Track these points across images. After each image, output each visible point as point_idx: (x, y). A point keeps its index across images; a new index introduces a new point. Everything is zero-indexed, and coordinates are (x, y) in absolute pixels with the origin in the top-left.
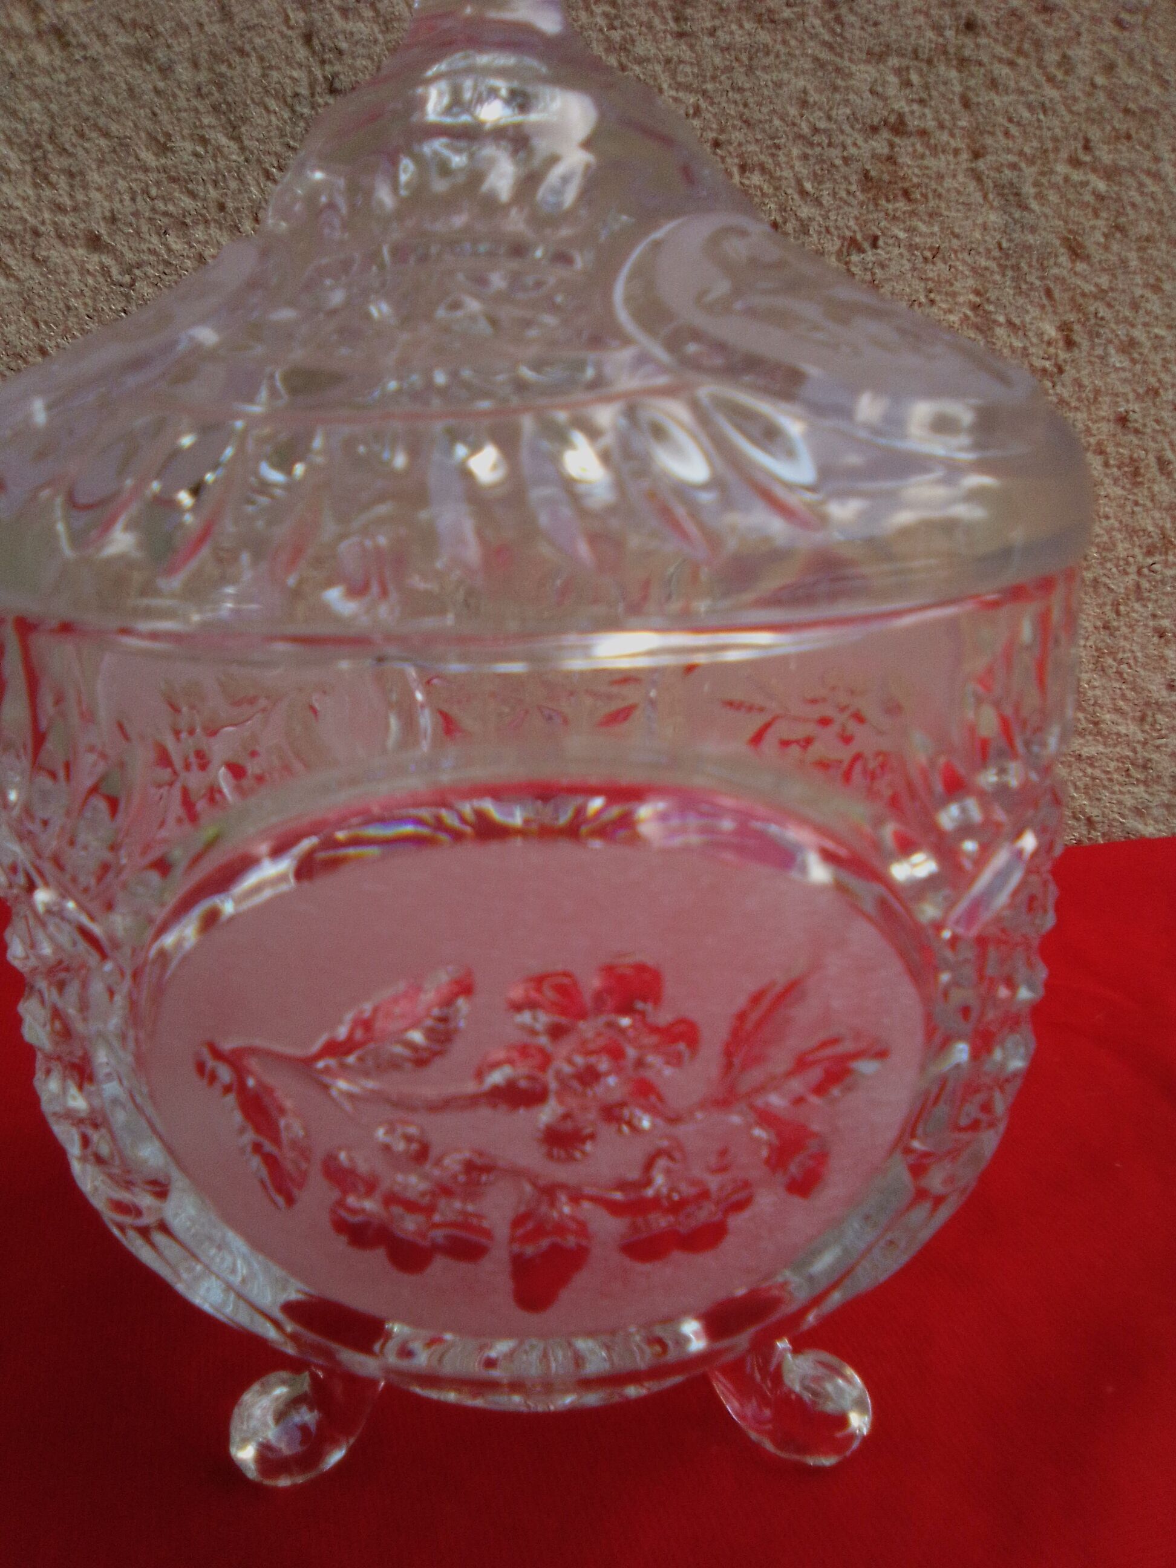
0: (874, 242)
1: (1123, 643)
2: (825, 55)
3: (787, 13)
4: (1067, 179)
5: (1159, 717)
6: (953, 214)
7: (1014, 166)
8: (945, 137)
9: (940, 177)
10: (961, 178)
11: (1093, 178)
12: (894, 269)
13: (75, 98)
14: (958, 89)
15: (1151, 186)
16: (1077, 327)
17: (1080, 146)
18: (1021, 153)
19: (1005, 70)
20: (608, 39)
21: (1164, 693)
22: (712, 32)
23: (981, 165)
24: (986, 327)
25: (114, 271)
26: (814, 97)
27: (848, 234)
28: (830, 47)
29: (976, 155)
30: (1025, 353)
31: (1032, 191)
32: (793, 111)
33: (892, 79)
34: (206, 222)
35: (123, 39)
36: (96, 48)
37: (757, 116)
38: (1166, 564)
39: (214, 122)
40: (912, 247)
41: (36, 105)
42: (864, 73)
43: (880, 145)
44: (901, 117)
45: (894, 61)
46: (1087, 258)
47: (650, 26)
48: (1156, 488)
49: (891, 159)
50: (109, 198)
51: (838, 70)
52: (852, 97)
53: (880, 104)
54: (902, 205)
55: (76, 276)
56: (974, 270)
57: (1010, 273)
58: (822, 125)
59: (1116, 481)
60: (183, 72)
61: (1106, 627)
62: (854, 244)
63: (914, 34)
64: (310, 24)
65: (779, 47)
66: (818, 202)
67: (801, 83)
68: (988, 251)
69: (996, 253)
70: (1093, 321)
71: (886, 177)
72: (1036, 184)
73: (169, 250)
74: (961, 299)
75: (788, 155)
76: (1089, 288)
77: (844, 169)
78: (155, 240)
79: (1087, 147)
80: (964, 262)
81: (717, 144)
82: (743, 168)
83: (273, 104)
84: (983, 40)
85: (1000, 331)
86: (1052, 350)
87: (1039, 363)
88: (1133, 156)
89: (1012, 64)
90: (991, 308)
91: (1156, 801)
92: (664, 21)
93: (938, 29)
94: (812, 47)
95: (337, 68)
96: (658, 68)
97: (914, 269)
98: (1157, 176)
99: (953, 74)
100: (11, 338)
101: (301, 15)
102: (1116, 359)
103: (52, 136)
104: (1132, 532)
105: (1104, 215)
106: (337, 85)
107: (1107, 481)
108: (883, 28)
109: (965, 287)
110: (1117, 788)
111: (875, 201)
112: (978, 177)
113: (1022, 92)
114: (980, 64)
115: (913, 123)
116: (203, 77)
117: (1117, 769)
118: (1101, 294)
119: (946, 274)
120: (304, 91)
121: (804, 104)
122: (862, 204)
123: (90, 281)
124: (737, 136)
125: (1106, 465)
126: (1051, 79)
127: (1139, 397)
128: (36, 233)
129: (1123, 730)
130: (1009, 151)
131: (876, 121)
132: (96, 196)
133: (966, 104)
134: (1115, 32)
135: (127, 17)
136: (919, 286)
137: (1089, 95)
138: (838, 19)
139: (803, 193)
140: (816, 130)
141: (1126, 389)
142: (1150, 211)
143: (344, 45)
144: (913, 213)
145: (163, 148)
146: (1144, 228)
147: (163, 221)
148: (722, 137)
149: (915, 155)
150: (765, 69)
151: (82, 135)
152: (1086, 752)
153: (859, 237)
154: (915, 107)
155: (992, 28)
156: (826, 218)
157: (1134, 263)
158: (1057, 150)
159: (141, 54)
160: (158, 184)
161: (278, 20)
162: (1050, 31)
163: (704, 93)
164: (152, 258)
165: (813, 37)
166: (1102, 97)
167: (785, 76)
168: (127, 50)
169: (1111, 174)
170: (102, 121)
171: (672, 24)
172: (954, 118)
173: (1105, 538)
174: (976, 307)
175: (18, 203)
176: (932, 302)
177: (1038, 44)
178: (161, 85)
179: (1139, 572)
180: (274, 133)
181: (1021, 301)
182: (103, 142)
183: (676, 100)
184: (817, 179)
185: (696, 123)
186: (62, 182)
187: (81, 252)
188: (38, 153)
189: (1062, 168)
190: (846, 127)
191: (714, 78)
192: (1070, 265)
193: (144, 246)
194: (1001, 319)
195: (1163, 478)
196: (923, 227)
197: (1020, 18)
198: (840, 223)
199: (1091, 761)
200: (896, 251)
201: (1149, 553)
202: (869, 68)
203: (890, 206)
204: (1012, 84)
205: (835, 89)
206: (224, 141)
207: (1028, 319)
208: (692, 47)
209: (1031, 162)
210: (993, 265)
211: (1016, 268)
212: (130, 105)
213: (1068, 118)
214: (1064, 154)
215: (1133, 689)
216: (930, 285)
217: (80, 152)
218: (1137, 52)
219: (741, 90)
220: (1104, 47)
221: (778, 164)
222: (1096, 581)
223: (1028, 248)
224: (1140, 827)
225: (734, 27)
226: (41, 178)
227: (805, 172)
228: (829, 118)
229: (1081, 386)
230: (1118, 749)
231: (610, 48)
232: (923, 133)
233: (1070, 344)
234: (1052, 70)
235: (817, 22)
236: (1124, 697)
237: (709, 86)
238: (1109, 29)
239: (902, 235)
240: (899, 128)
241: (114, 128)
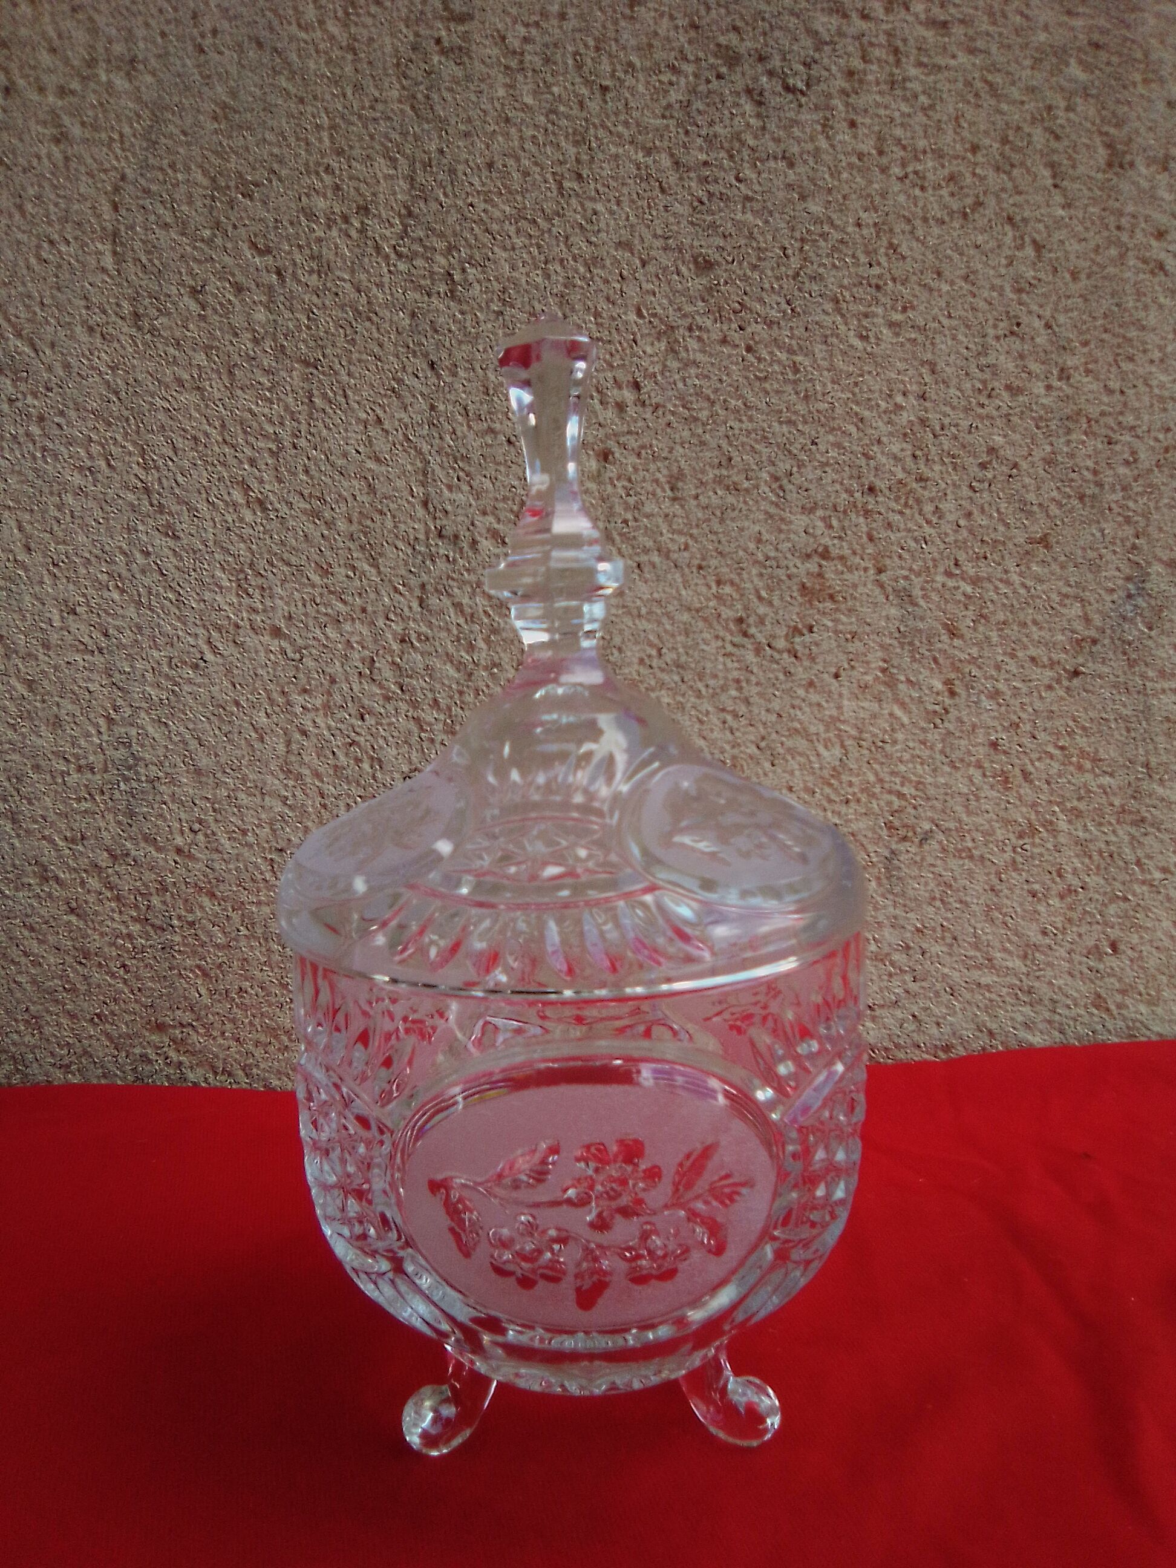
0: (811, 631)
1: (1005, 901)
2: (773, 510)
3: (746, 484)
4: (943, 586)
5: (1037, 955)
6: (864, 610)
7: (906, 578)
8: (857, 560)
9: (855, 586)
10: (870, 586)
11: (962, 584)
12: (825, 646)
13: (268, 541)
14: (865, 529)
15: (1004, 589)
16: (956, 682)
17: (952, 563)
18: (911, 570)
19: (897, 517)
20: (626, 503)
21: (1040, 937)
22: (696, 497)
23: (883, 577)
24: (891, 683)
25: (288, 651)
26: (766, 536)
27: (792, 624)
28: (777, 505)
29: (880, 571)
30: (920, 701)
31: (920, 593)
32: (752, 546)
33: (820, 524)
34: (353, 619)
35: (303, 505)
36: (284, 509)
37: (727, 550)
38: (1033, 845)
39: (361, 555)
40: (836, 632)
41: (242, 545)
42: (800, 521)
43: (812, 566)
44: (826, 549)
45: (820, 513)
46: (962, 637)
47: (654, 494)
48: (1022, 792)
49: (820, 575)
50: (287, 604)
51: (782, 520)
52: (792, 536)
53: (812, 540)
54: (829, 605)
55: (262, 654)
56: (881, 646)
57: (907, 647)
58: (772, 554)
59: (992, 787)
60: (342, 525)
61: (992, 890)
62: (796, 631)
63: (833, 495)
64: (427, 495)
65: (741, 505)
66: (770, 604)
67: (757, 528)
68: (891, 633)
69: (897, 635)
70: (968, 678)
71: (817, 587)
72: (923, 589)
73: (327, 638)
74: (873, 666)
75: (749, 573)
76: (964, 656)
77: (788, 582)
78: (318, 631)
79: (956, 565)
80: (874, 641)
81: (700, 567)
82: (719, 583)
83: (401, 545)
84: (880, 499)
85: (901, 686)
86: (940, 698)
87: (931, 707)
88: (990, 570)
89: (901, 513)
90: (895, 671)
91: (1041, 1018)
92: (664, 491)
93: (851, 493)
94: (764, 505)
95: (445, 522)
96: (660, 520)
97: (839, 646)
98: (1008, 583)
99: (861, 520)
100: (215, 694)
101: (421, 489)
102: (986, 704)
103: (251, 565)
104: (1007, 822)
105: (971, 608)
106: (444, 532)
107: (986, 787)
108: (812, 493)
109: (876, 659)
110: (1009, 1008)
111: (810, 602)
112: (882, 586)
113: (909, 531)
114: (880, 513)
115: (835, 552)
116: (354, 527)
117: (1009, 994)
118: (973, 660)
119: (862, 649)
120: (422, 537)
121: (759, 541)
122: (801, 604)
123: (272, 657)
124: (714, 563)
125: (984, 775)
126: (928, 522)
127: (1004, 728)
128: (238, 627)
129: (1010, 964)
130: (902, 568)
131: (809, 550)
132: (279, 602)
133: (871, 539)
134: (971, 494)
135: (306, 492)
136: (843, 657)
137: (956, 531)
138: (781, 487)
139: (760, 598)
140: (767, 558)
141: (996, 723)
142: (1004, 605)
143: (449, 508)
144: (837, 610)
145: (326, 572)
146: (1001, 617)
147: (323, 619)
148: (704, 563)
149: (837, 572)
150: (733, 520)
151: (272, 565)
152: (984, 980)
153: (800, 626)
154: (836, 541)
155: (887, 492)
156: (776, 613)
157: (995, 639)
158: (935, 566)
159: (315, 514)
160: (321, 595)
161: (406, 493)
162: (926, 493)
163: (691, 536)
164: (315, 643)
165: (764, 499)
166: (965, 533)
167: (746, 524)
168: (304, 512)
169: (975, 581)
170: (286, 556)
171: (669, 493)
172: (863, 548)
173: (987, 827)
174: (884, 671)
175: (226, 608)
176: (853, 668)
177: (918, 501)
178: (326, 532)
179: (1014, 851)
180: (401, 563)
181: (915, 666)
182: (285, 568)
183: (672, 540)
184: (770, 590)
185: (686, 554)
186: (257, 594)
187: (266, 638)
188: (241, 576)
189: (940, 578)
190: (789, 556)
191: (697, 526)
192: (948, 641)
193: (310, 635)
194: (903, 678)
195: (1026, 785)
196: (844, 619)
197: (905, 485)
198: (787, 617)
199: (988, 987)
200: (826, 635)
201: (1021, 836)
202: (804, 517)
203: (821, 606)
204: (902, 526)
205: (781, 531)
206: (366, 567)
207: (921, 677)
208: (682, 507)
209: (918, 575)
210: (895, 643)
211: (911, 644)
212: (304, 545)
213: (942, 546)
214: (941, 569)
215: (1016, 935)
216: (851, 656)
217: (270, 575)
218: (986, 506)
219: (716, 533)
220: (963, 503)
221: (742, 580)
222: (982, 857)
223: (920, 631)
224: (1030, 1037)
225: (711, 493)
226: (242, 589)
227: (761, 584)
228: (777, 549)
229: (962, 722)
230: (1008, 979)
231: (627, 507)
232: (842, 558)
233: (952, 694)
234: (929, 516)
235: (767, 490)
236: (1009, 941)
237: (695, 531)
238: (966, 492)
239: (830, 624)
240: (825, 555)
241: (294, 560)
